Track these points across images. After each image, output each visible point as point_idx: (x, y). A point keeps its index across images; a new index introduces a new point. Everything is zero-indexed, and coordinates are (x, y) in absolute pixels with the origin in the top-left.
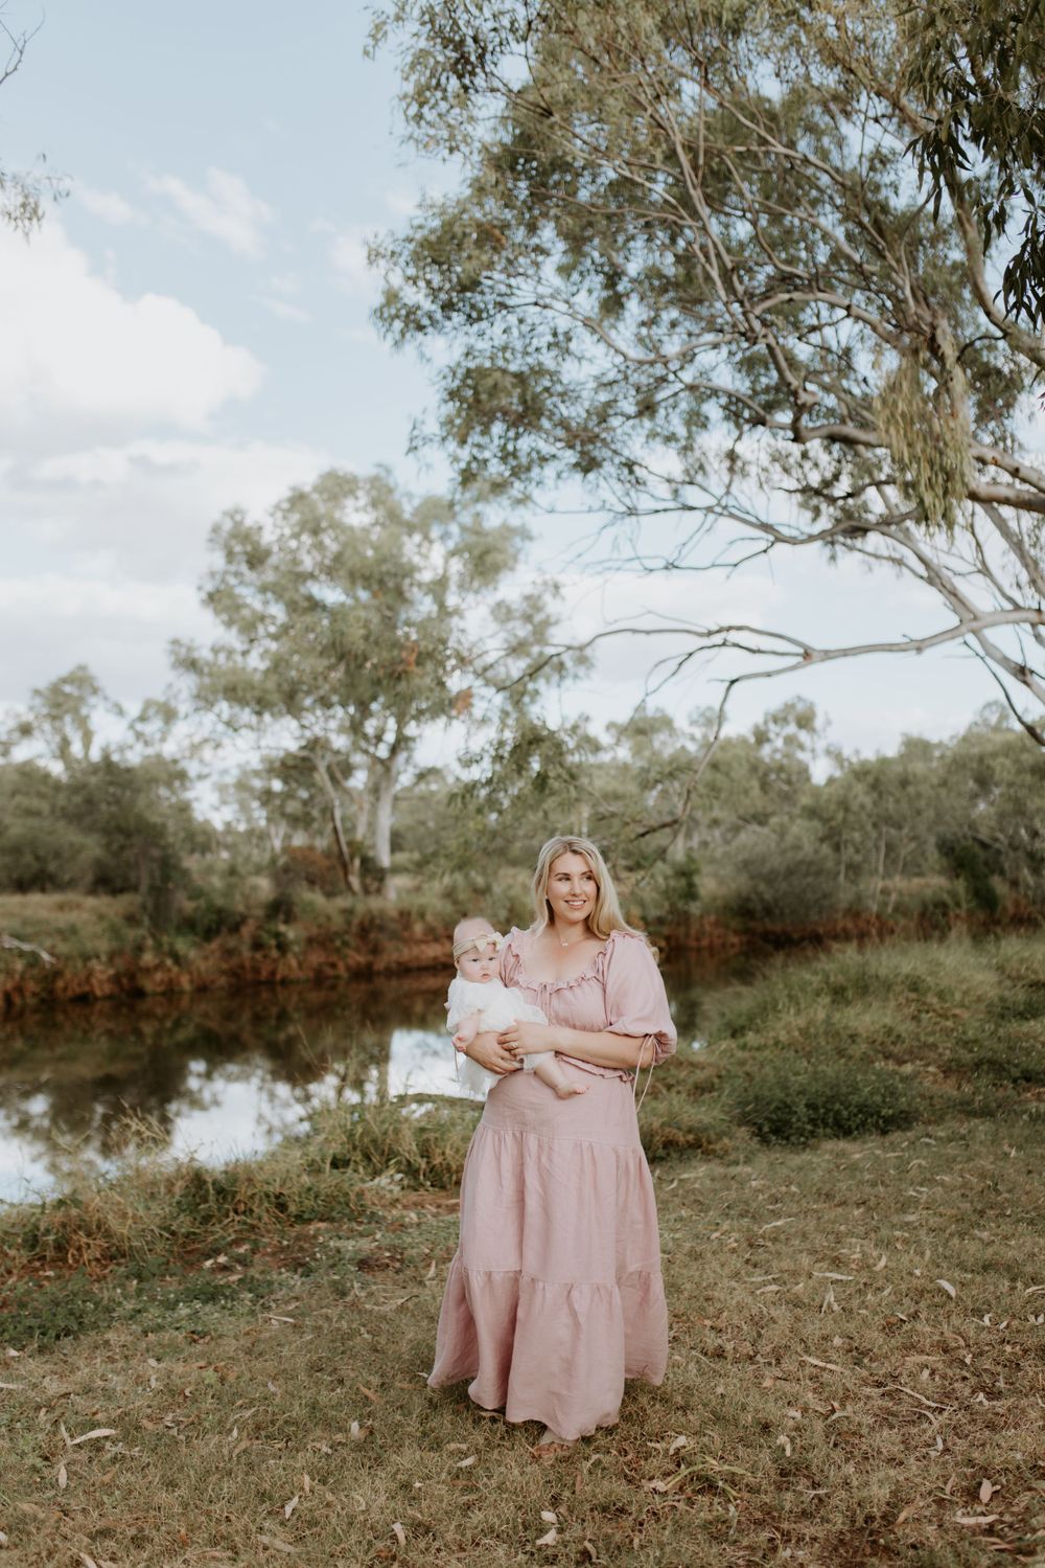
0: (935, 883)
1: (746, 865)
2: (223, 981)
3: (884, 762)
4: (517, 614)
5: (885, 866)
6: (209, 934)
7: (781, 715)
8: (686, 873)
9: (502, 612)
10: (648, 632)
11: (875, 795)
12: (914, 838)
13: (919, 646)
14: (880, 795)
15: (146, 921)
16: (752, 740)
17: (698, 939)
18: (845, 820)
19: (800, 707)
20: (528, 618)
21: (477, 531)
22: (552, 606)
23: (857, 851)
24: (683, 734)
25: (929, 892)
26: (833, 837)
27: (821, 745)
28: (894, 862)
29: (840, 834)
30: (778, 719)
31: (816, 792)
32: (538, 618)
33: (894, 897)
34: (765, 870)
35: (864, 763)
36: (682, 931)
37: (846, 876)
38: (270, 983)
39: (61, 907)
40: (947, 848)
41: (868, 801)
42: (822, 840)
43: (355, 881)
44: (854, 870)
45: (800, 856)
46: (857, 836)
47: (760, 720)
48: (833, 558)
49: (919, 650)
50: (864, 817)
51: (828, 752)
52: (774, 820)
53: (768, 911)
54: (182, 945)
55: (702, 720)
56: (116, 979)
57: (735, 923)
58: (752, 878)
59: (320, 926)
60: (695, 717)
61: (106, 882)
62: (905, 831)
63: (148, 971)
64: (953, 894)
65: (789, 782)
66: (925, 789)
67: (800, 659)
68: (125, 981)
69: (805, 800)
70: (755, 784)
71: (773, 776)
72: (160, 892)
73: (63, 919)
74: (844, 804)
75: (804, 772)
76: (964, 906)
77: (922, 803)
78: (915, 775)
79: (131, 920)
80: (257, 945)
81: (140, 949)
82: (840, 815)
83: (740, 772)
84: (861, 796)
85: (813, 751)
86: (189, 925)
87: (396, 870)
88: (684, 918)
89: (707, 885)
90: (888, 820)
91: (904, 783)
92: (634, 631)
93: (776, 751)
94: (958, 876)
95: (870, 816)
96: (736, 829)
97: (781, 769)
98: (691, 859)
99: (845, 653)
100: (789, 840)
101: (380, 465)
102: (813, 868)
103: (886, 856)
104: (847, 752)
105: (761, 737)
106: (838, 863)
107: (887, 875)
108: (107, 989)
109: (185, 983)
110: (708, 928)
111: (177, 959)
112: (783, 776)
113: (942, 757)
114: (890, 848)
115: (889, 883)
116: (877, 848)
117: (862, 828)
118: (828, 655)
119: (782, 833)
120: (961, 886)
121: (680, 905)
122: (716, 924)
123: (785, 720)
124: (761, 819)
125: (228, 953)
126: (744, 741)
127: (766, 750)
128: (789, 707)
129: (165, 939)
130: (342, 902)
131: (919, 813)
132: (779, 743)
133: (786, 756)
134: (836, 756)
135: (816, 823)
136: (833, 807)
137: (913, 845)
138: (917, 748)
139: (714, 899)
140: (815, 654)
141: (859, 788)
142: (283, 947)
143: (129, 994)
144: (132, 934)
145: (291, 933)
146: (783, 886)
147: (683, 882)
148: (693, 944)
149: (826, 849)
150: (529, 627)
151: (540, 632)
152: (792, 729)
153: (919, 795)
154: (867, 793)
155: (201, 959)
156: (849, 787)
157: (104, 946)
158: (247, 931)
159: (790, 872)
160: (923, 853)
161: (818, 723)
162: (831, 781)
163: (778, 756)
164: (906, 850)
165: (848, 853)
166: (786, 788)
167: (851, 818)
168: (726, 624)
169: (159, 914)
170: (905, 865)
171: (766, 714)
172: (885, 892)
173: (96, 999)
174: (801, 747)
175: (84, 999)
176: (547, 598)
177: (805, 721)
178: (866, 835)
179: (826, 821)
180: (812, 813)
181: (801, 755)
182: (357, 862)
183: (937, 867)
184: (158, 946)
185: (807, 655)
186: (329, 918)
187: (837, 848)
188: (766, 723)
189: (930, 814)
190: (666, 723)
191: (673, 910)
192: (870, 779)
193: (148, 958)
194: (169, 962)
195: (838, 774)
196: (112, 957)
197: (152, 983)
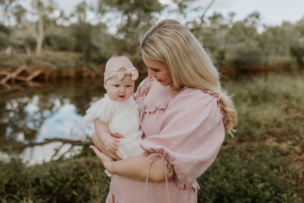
1: (238, 52)
5: (275, 53)
8: (222, 53)
11: (274, 35)
12: (284, 47)
14: (276, 35)
15: (84, 59)
16: (244, 22)
18: (265, 41)
19: (257, 14)
23: (268, 50)
24: (225, 19)
25: (286, 61)
26: (262, 45)
28: (278, 52)
29: (264, 45)
30: (251, 16)
31: (258, 35)
34: (244, 53)
40: (293, 50)
42: (259, 46)
44: (266, 54)
45: (253, 51)
52: (246, 41)
54: (93, 66)
57: (234, 67)
61: (78, 49)
62: (281, 45)
63: (84, 72)
66: (288, 34)
68: (78, 74)
70: (243, 32)
71: (248, 31)
72: (88, 53)
74: (266, 38)
75: (255, 30)
79: (81, 59)
81: (82, 66)
83: (239, 29)
84: (270, 35)
86: (95, 61)
90: (277, 42)
91: (282, 32)
93: (249, 24)
94: (294, 57)
95: (272, 41)
97: (250, 29)
100: (250, 46)
102: (255, 53)
105: (246, 20)
106: (263, 52)
107: (275, 56)
108: (73, 76)
109: (93, 75)
111: (92, 70)
114: (277, 49)
116: (274, 49)
117: (270, 44)
119: (248, 44)
120: (295, 60)
124: (242, 40)
128: (254, 13)
129: (89, 64)
133: (252, 26)
134: (264, 26)
135: (258, 42)
136: (263, 38)
138: (286, 24)
143: (79, 77)
144: (81, 62)
147: (221, 56)
149: (259, 49)
152: (254, 19)
154: (272, 35)
155: (98, 70)
156: (267, 33)
157: (73, 65)
159: (250, 54)
160: (285, 51)
162: (263, 33)
163: (250, 26)
164: (281, 50)
165: (266, 50)
166: (250, 34)
167: (267, 41)
169: (88, 58)
170: (281, 53)
172: (274, 60)
173: (71, 78)
174: (256, 24)
175: (68, 78)
177: (257, 16)
179: (261, 42)
180: (257, 39)
181: (256, 26)
184: (87, 66)
187: (263, 48)
188: (248, 17)
192: (273, 31)
193: (84, 69)
194: (89, 70)
195: (265, 31)
196: (76, 68)
197: (85, 75)
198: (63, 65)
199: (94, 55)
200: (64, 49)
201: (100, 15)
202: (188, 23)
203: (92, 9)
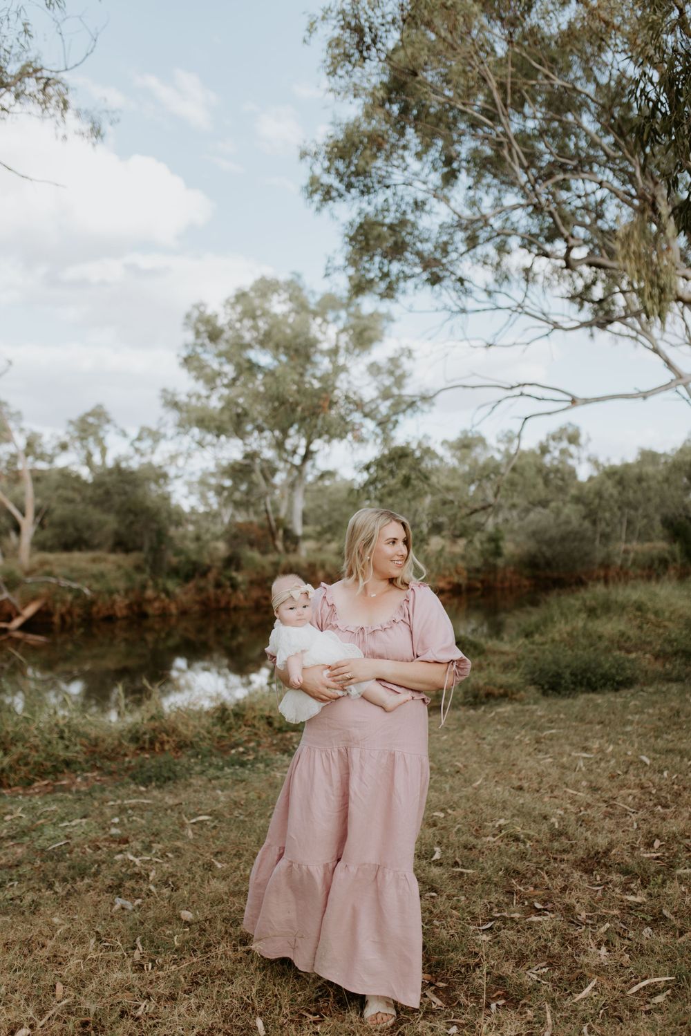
0: (660, 546)
1: (534, 534)
2: (196, 608)
3: (627, 466)
4: (384, 370)
5: (626, 535)
6: (188, 578)
7: (558, 435)
8: (495, 539)
9: (374, 369)
10: (473, 387)
11: (620, 488)
12: (646, 516)
13: (645, 395)
14: (624, 488)
15: (148, 570)
16: (538, 452)
17: (502, 582)
18: (599, 505)
19: (570, 430)
20: (391, 373)
21: (358, 317)
22: (406, 364)
23: (608, 525)
24: (492, 448)
25: (655, 552)
26: (592, 516)
27: (584, 455)
28: (633, 533)
29: (596, 513)
30: (556, 437)
31: (581, 486)
32: (398, 372)
33: (632, 555)
34: (547, 536)
35: (612, 467)
36: (491, 577)
37: (600, 541)
38: (227, 609)
39: (94, 560)
40: (668, 523)
41: (615, 492)
42: (584, 518)
43: (279, 544)
44: (606, 537)
45: (569, 528)
46: (607, 515)
47: (543, 438)
48: (592, 335)
49: (645, 398)
50: (612, 503)
51: (589, 460)
52: (553, 505)
53: (548, 564)
54: (171, 585)
55: (505, 439)
56: (129, 606)
57: (527, 572)
58: (538, 542)
59: (258, 573)
60: (500, 437)
61: (121, 544)
62: (640, 511)
63: (150, 601)
64: (672, 553)
65: (563, 479)
66: (653, 483)
67: (569, 404)
68: (135, 608)
69: (573, 491)
70: (540, 481)
71: (552, 476)
72: (157, 551)
73: (96, 568)
74: (599, 494)
75: (573, 473)
76: (679, 561)
77: (652, 494)
78: (647, 475)
79: (138, 569)
80: (218, 585)
81: (144, 587)
82: (597, 501)
83: (530, 473)
84: (611, 489)
85: (579, 459)
86: (174, 572)
87: (306, 537)
88: (493, 569)
89: (508, 547)
90: (629, 504)
91: (640, 480)
92: (465, 387)
93: (554, 458)
94: (675, 542)
95: (616, 502)
96: (527, 511)
97: (557, 471)
98: (497, 530)
99: (598, 400)
100: (563, 517)
101: (294, 273)
102: (578, 536)
103: (627, 528)
104: (602, 460)
105: (544, 450)
106: (595, 532)
107: (627, 541)
108: (125, 612)
109: (173, 609)
110: (509, 575)
111: (168, 593)
112: (559, 475)
113: (666, 463)
114: (629, 522)
115: (629, 546)
116: (621, 523)
117: (611, 509)
118: (586, 401)
119: (558, 513)
120: (677, 548)
121: (491, 560)
122: (514, 572)
123: (560, 439)
124: (544, 504)
125: (200, 590)
126: (532, 453)
127: (547, 459)
128: (563, 430)
129: (160, 581)
130: (272, 557)
131: (649, 500)
132: (556, 454)
133: (562, 462)
134: (595, 463)
135: (581, 507)
136: (592, 496)
137: (645, 521)
138: (649, 457)
139: (513, 556)
140: (579, 401)
141: (609, 483)
142: (234, 586)
143: (138, 615)
144: (139, 578)
145: (240, 577)
146: (558, 548)
147: (492, 545)
148: (499, 585)
149: (587, 524)
150: (392, 379)
151: (399, 381)
152: (564, 444)
153: (649, 488)
154: (614, 487)
155: (183, 594)
156: (603, 483)
157: (122, 585)
158: (212, 576)
159: (563, 539)
160: (652, 527)
161: (582, 440)
162: (591, 479)
163: (556, 463)
164: (640, 524)
165: (602, 527)
166: (560, 483)
167: (604, 503)
168: (522, 382)
169: (155, 565)
170: (640, 534)
171: (548, 435)
172: (626, 552)
173: (117, 619)
174: (571, 456)
175: (110, 619)
176: (404, 360)
177: (574, 439)
178: (613, 515)
179: (587, 505)
180: (578, 500)
181: (571, 462)
182: (281, 532)
183: (661, 535)
184: (156, 586)
185: (574, 401)
186: (263, 567)
187: (594, 523)
188: (547, 440)
189: (657, 500)
190: (481, 441)
191: (486, 562)
192: (617, 477)
193: (150, 593)
194: (163, 596)
195: (595, 474)
196: (127, 592)
197: (151, 610)
199: (173, 559)
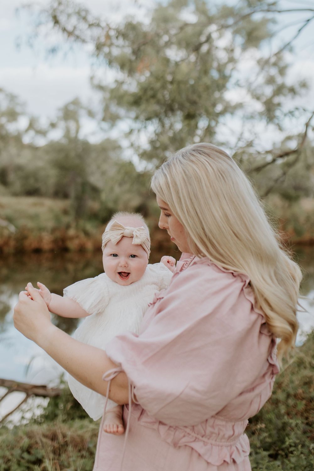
6: (105, 221)
15: (72, 213)
39: (35, 205)
54: (91, 226)
56: (55, 241)
63: (72, 238)
68: (59, 243)
72: (80, 199)
73: (32, 210)
79: (65, 212)
81: (68, 227)
108: (51, 246)
109: (90, 246)
111: (87, 234)
129: (82, 223)
143: (61, 249)
144: (66, 219)
157: (50, 224)
169: (79, 210)
173: (44, 251)
175: (38, 251)
184: (77, 228)
193: (72, 232)
194: (82, 235)
196: (54, 230)
197: (73, 245)
198: (30, 224)
199: (93, 205)
200: (32, 192)
201: (105, 125)
202: (289, 138)
203: (91, 114)
